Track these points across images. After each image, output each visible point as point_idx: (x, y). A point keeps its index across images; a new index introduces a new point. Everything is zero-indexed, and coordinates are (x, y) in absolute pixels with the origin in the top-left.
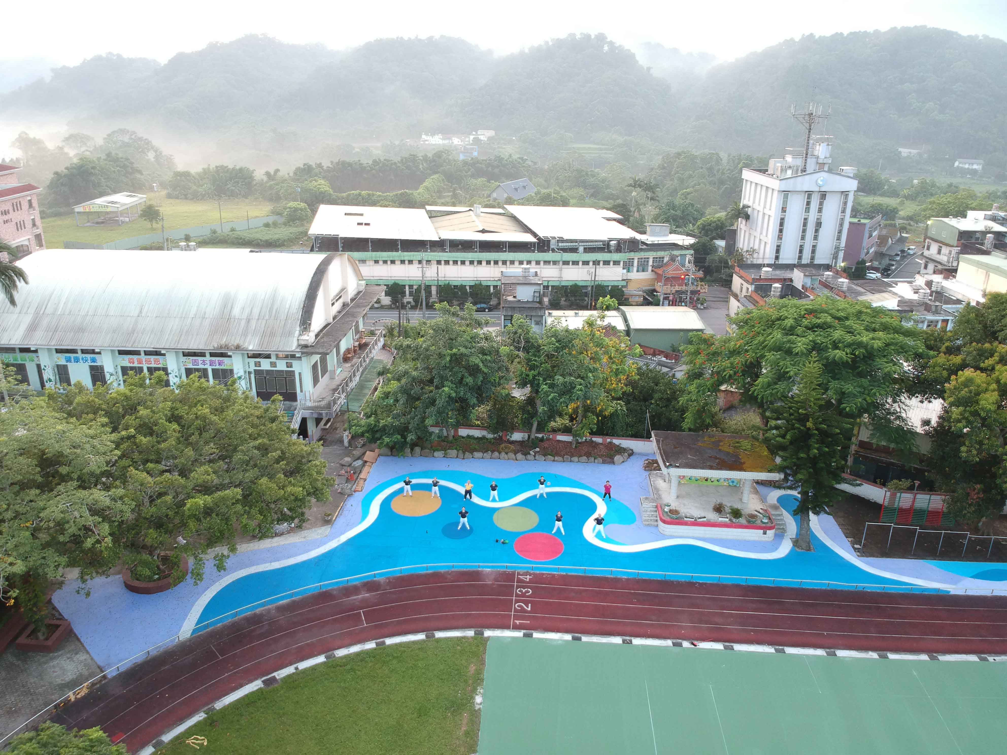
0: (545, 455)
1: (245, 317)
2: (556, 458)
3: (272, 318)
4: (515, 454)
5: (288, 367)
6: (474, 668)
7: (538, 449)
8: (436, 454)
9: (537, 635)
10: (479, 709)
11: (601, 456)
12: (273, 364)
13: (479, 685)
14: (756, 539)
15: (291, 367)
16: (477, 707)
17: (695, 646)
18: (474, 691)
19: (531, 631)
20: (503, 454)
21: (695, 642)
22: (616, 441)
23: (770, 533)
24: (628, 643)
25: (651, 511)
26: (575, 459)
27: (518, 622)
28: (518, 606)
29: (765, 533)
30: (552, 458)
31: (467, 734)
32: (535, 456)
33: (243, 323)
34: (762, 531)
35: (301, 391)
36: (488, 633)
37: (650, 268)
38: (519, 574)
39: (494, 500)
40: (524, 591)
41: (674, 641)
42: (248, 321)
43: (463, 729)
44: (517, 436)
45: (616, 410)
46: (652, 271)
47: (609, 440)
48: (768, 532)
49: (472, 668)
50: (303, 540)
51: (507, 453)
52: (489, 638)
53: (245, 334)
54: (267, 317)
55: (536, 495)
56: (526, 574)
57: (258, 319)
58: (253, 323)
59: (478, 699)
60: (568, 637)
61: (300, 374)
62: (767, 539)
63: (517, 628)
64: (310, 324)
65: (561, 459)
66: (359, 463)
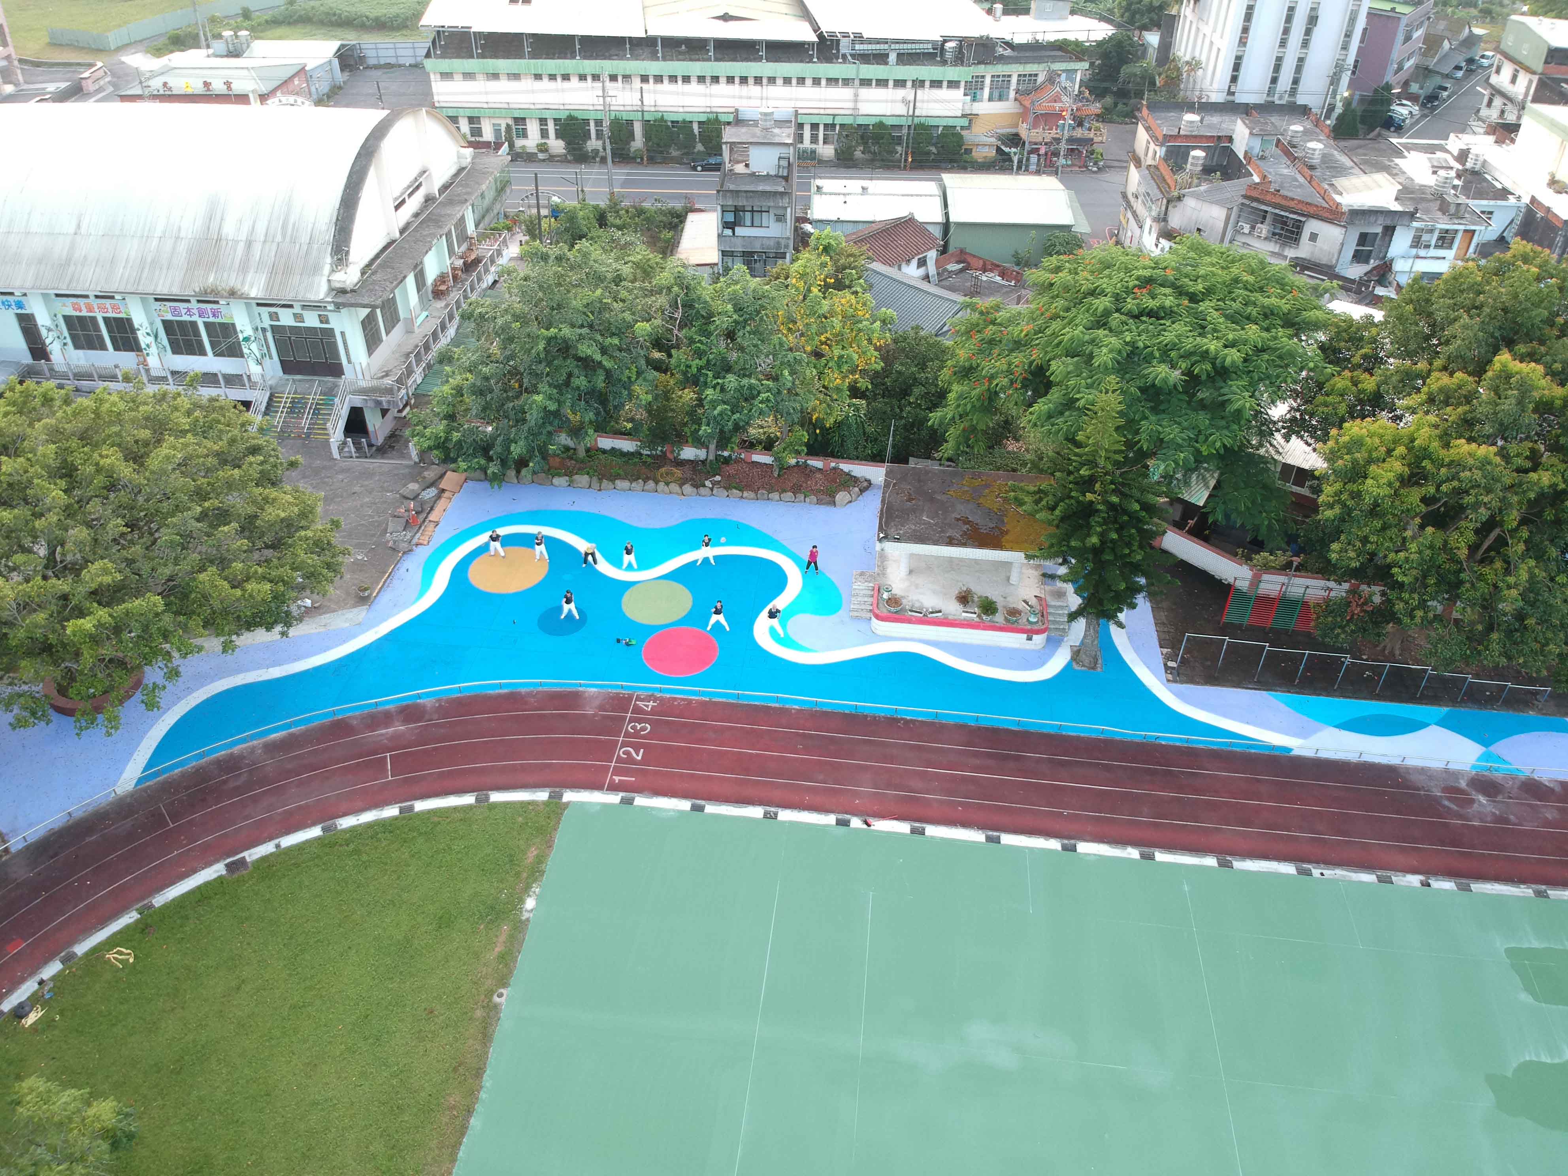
0: (727, 488)
1: (244, 239)
2: (745, 494)
3: (288, 239)
4: (681, 486)
5: (321, 322)
6: (535, 853)
7: (718, 478)
8: (556, 481)
9: (640, 801)
10: (528, 920)
11: (814, 492)
12: (298, 317)
13: (535, 881)
14: (1016, 646)
15: (327, 322)
16: (525, 916)
17: (869, 825)
18: (527, 890)
19: (632, 795)
20: (661, 485)
21: (871, 820)
22: (845, 467)
23: (1039, 640)
24: (771, 818)
25: (865, 596)
26: (775, 496)
27: (617, 779)
28: (624, 753)
29: (1029, 639)
30: (739, 493)
31: (502, 957)
32: (712, 489)
33: (241, 247)
34: (1025, 636)
35: (349, 362)
36: (569, 796)
37: (1012, 94)
38: (638, 699)
39: (630, 567)
40: (639, 727)
41: (840, 816)
42: (249, 244)
43: (497, 949)
44: (689, 453)
45: (847, 417)
46: (1016, 100)
47: (833, 465)
48: (1035, 637)
49: (533, 853)
50: (322, 630)
51: (667, 484)
52: (568, 804)
53: (244, 268)
54: (279, 238)
55: (696, 561)
56: (649, 698)
57: (265, 242)
58: (257, 249)
59: (530, 903)
60: (685, 805)
61: (343, 333)
62: (1033, 647)
63: (614, 788)
64: (347, 253)
65: (752, 495)
66: (432, 492)
